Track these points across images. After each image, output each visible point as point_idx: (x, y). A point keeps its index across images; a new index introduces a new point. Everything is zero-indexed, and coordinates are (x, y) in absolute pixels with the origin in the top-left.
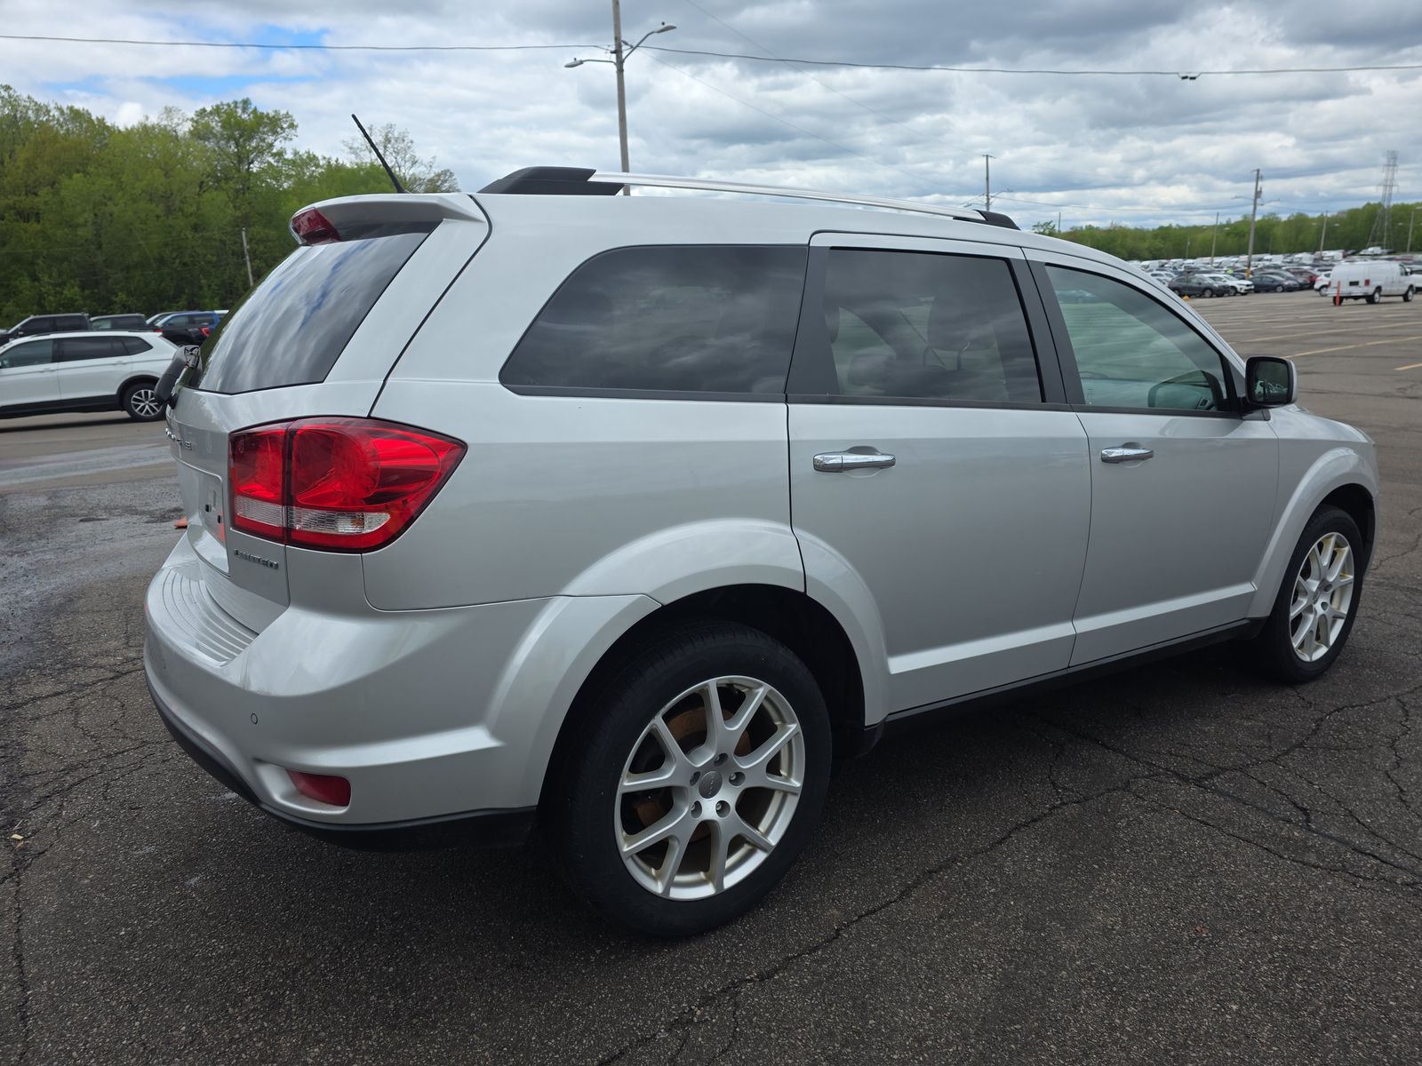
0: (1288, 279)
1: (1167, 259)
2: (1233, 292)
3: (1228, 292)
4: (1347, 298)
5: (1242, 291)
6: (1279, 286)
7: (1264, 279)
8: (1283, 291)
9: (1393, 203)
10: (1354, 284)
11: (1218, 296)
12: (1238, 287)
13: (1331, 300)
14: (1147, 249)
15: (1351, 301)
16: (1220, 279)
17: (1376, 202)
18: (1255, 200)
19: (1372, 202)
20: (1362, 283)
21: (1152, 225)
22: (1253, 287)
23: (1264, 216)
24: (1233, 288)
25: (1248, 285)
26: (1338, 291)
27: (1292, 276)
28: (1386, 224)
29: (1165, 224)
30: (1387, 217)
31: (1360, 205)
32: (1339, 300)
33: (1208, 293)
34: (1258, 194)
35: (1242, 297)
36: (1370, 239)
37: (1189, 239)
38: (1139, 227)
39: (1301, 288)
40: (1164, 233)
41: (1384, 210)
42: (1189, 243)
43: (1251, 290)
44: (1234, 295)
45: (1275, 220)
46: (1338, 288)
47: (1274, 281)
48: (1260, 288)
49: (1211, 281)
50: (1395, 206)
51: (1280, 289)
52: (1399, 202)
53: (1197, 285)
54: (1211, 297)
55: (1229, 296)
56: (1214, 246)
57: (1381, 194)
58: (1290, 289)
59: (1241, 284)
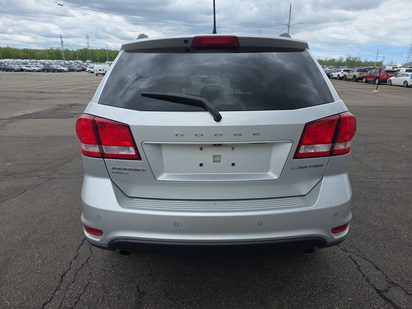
0: (77, 68)
1: (30, 59)
2: (63, 71)
3: (62, 71)
4: (99, 74)
5: (66, 71)
6: (75, 70)
7: (71, 68)
8: (76, 72)
9: (90, 48)
10: (100, 70)
11: (59, 72)
12: (65, 70)
13: (95, 74)
14: (22, 56)
15: (100, 75)
16: (59, 67)
17: (86, 48)
18: (62, 44)
19: (85, 48)
20: (102, 70)
21: (21, 48)
22: (68, 70)
23: (57, 49)
24: (63, 70)
25: (67, 69)
26: (97, 72)
27: (78, 67)
28: (90, 54)
29: (26, 48)
30: (90, 52)
31: (82, 48)
32: (97, 75)
33: (56, 71)
34: (62, 42)
35: (66, 73)
36: (87, 58)
37: (35, 54)
38: (16, 48)
39: (81, 71)
40: (25, 51)
41: (88, 50)
42: (36, 55)
43: (68, 71)
44: (64, 72)
45: (60, 50)
46: (97, 71)
47: (74, 68)
48: (71, 70)
49: (56, 67)
50: (91, 49)
51: (76, 71)
52: (92, 49)
53: (52, 69)
54: (57, 72)
55: (62, 72)
56: (47, 57)
57: (87, 46)
58: (78, 71)
59: (65, 69)
